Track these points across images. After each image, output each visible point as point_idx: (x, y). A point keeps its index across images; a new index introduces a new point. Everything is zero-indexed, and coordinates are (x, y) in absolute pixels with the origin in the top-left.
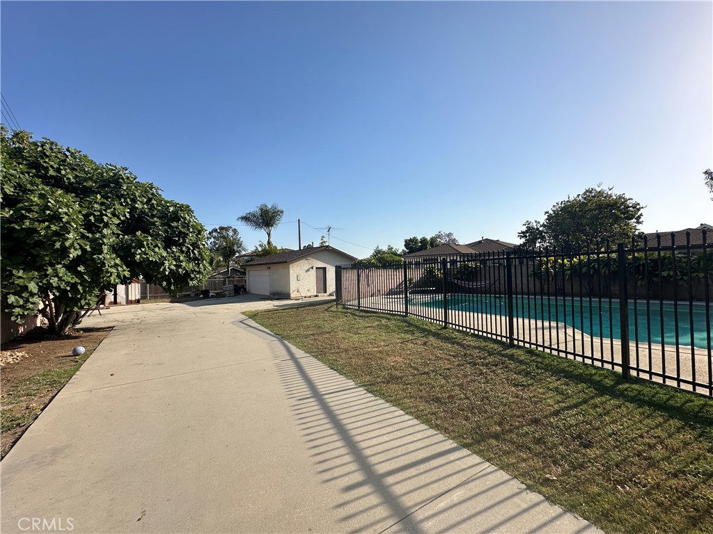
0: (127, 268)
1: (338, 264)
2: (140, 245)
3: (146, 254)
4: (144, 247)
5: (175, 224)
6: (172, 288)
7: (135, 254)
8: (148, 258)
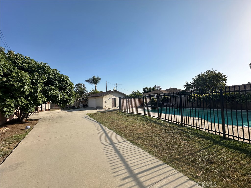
0: (46, 98)
1: (120, 97)
2: (50, 90)
3: (52, 93)
4: (52, 90)
5: (63, 83)
6: (62, 105)
7: (48, 93)
8: (53, 94)
